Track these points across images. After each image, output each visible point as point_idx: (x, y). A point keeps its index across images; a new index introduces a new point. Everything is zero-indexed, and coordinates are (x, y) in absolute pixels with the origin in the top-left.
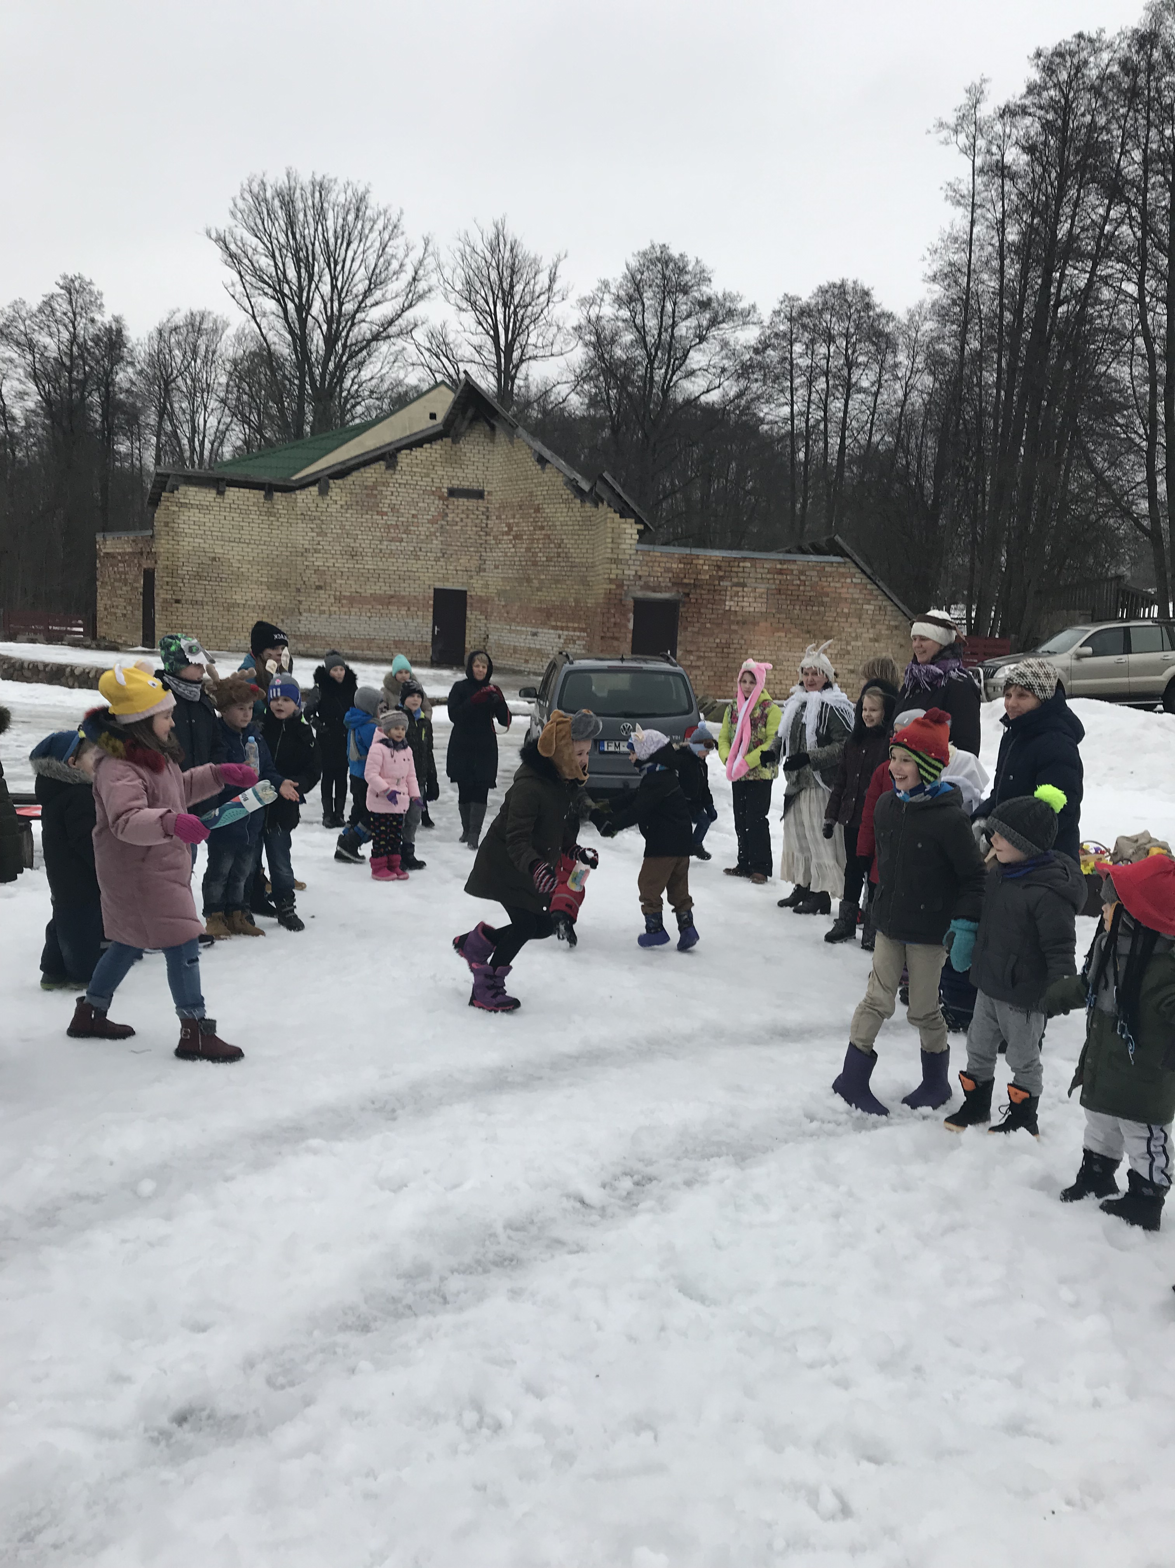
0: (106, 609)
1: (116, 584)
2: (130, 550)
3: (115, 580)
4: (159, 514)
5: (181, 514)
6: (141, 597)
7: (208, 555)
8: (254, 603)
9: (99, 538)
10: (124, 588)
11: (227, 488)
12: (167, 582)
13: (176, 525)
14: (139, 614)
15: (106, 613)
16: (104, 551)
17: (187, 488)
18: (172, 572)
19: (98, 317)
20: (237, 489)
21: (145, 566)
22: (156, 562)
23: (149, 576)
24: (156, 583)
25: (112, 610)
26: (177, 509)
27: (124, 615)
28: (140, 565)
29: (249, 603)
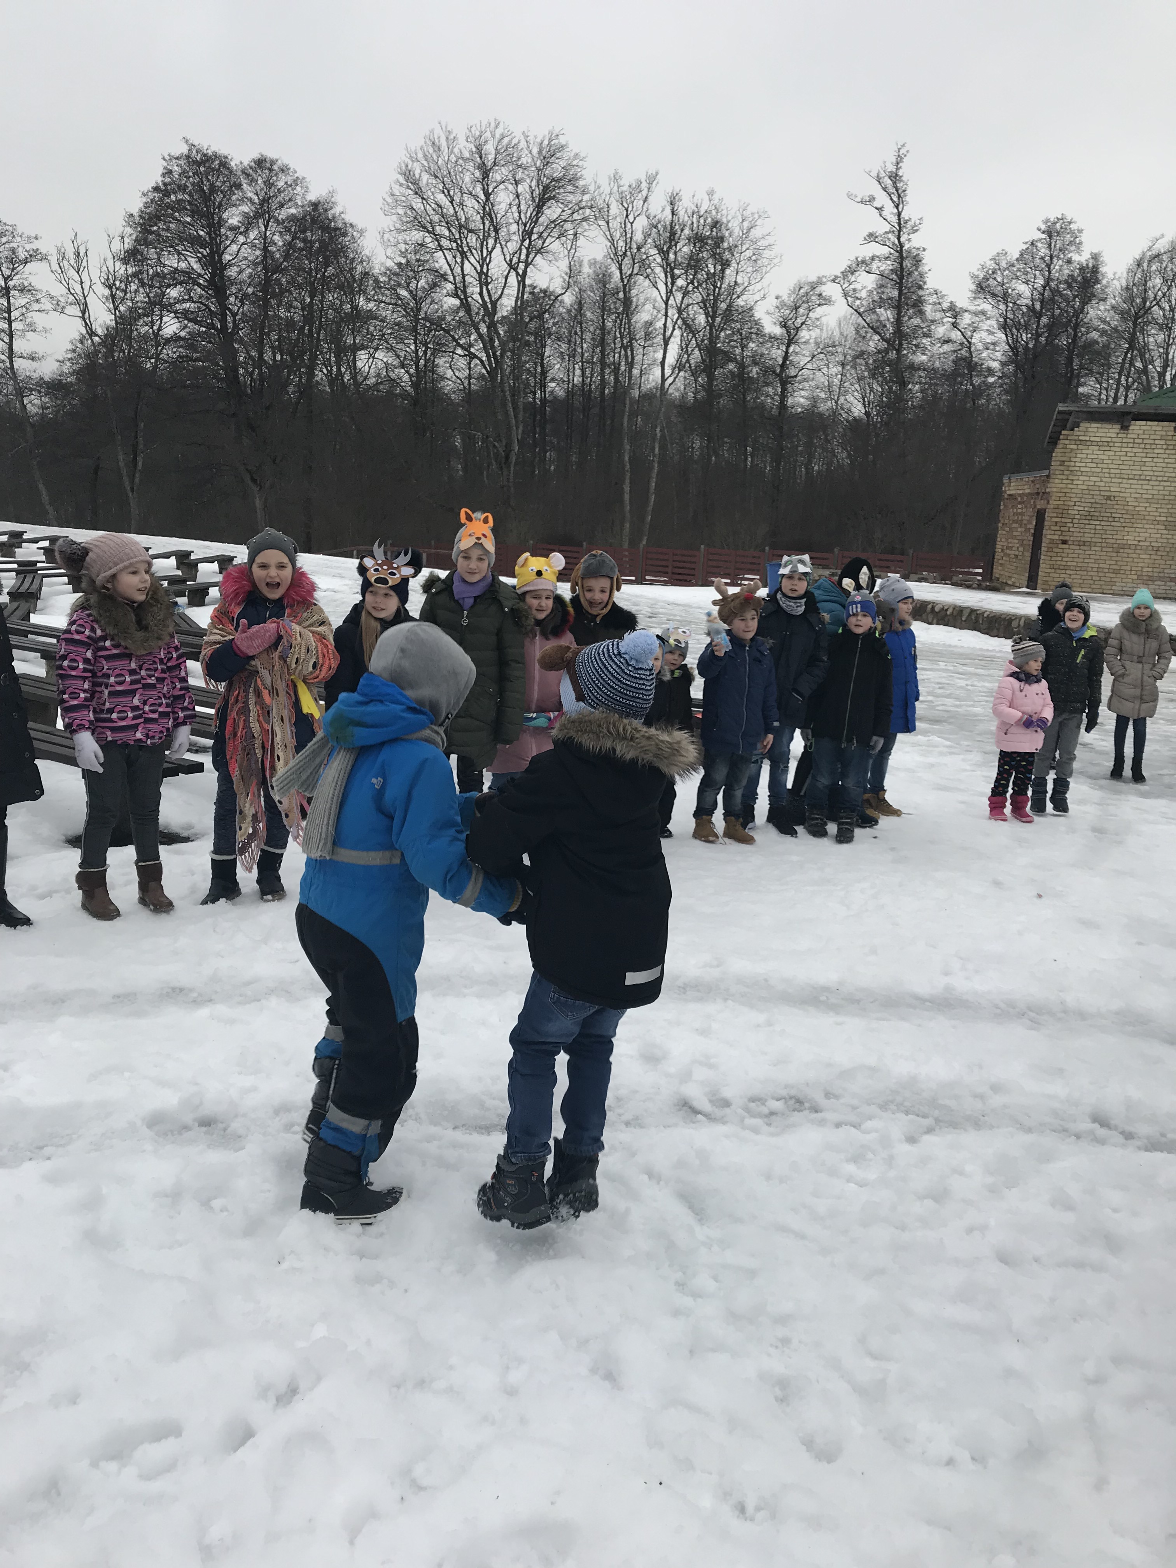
0: (1002, 551)
1: (1014, 525)
2: (1027, 491)
3: (1014, 522)
4: (1057, 454)
5: (1079, 451)
6: (1032, 538)
7: (1102, 493)
8: (1148, 544)
9: (1005, 481)
10: (1019, 529)
11: (1133, 422)
12: (1056, 522)
13: (1073, 464)
14: (1028, 554)
15: (1002, 554)
16: (1008, 492)
17: (1088, 425)
18: (1062, 512)
19: (1075, 257)
20: (1144, 423)
21: (1039, 507)
22: (1048, 503)
23: (1040, 516)
24: (1046, 523)
25: (1008, 552)
26: (1074, 447)
27: (1016, 556)
28: (1035, 506)
29: (1141, 543)
